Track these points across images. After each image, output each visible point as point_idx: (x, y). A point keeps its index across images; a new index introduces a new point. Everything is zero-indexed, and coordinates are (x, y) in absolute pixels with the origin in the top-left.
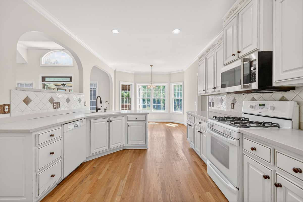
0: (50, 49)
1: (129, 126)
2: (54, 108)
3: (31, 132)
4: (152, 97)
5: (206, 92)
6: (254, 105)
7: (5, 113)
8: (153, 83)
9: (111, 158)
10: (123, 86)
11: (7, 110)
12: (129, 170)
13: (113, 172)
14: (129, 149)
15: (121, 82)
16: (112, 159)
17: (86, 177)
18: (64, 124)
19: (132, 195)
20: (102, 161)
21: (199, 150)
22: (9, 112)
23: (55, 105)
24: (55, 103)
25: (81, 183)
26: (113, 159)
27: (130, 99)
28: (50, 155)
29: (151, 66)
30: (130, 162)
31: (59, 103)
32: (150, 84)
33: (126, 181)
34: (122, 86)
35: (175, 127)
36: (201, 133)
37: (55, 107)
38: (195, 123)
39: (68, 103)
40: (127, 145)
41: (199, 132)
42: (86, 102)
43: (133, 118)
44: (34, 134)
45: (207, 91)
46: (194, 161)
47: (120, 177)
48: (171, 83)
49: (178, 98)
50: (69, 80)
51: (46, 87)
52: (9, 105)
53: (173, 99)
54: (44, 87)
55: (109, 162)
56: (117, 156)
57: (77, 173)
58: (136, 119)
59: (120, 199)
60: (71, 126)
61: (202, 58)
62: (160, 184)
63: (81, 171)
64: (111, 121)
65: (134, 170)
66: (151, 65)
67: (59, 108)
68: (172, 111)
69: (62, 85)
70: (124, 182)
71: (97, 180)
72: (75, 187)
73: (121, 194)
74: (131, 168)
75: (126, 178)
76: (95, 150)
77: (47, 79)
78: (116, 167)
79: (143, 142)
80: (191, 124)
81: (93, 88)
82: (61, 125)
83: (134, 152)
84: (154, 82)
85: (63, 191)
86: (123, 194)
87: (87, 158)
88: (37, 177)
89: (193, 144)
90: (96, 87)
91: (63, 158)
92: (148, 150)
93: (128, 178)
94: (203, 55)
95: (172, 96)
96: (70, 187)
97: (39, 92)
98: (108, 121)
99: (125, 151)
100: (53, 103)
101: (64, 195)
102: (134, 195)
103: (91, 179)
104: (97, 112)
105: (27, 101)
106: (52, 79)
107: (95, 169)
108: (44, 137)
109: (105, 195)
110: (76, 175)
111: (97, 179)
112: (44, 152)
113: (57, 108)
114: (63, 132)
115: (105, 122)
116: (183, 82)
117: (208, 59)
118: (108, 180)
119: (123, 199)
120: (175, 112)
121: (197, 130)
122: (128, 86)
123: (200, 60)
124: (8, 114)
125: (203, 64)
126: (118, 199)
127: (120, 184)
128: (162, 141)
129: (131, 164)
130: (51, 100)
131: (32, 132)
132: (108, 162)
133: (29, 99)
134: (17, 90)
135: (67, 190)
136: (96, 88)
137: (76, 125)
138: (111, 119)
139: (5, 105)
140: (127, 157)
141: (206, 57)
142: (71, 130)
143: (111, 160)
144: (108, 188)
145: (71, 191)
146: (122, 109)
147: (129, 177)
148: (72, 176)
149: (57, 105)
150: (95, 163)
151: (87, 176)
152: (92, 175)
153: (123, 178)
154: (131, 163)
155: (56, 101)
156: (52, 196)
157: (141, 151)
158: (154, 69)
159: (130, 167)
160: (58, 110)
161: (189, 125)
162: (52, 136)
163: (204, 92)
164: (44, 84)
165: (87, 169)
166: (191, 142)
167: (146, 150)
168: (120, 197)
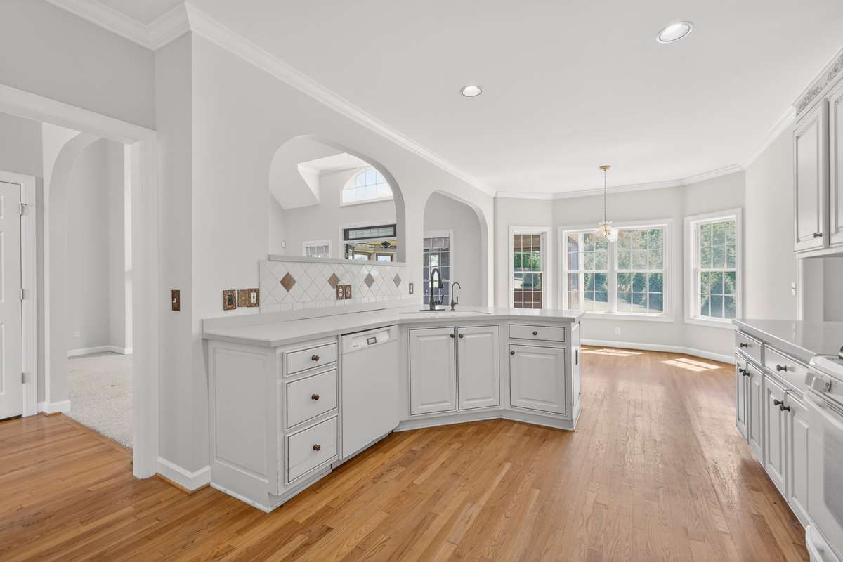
0: (356, 168)
1: (512, 353)
2: (338, 298)
3: (273, 346)
4: (612, 267)
5: (828, 244)
7: (251, 305)
8: (611, 222)
9: (458, 436)
10: (517, 237)
11: (253, 301)
12: (497, 482)
13: (454, 474)
14: (515, 422)
15: (511, 227)
16: (461, 439)
17: (391, 470)
18: (342, 335)
19: (486, 556)
20: (436, 438)
21: (779, 476)
22: (257, 304)
23: (341, 290)
24: (342, 286)
25: (376, 480)
26: (465, 438)
27: (541, 274)
28: (312, 401)
29: (604, 168)
30: (507, 460)
31: (350, 286)
32: (598, 227)
33: (480, 509)
34: (515, 239)
35: (700, 372)
36: (785, 408)
37: (341, 295)
38: (764, 365)
39: (369, 287)
40: (508, 409)
41: (777, 403)
42: (412, 284)
43: (527, 332)
44: (279, 351)
45: (834, 240)
46: (755, 513)
47: (468, 492)
48: (686, 219)
49: (718, 270)
50: (392, 233)
51: (350, 251)
52: (257, 291)
53: (696, 272)
54: (347, 251)
55: (453, 446)
56: (477, 433)
57: (374, 454)
58: (535, 334)
59: (450, 553)
60: (361, 342)
61: (807, 108)
62: (582, 554)
63: (385, 452)
64: (461, 336)
65: (511, 483)
66: (602, 168)
67: (350, 297)
68: (692, 315)
69: (383, 244)
70: (475, 511)
71: (412, 484)
72: (362, 487)
73: (457, 543)
74: (504, 477)
75: (482, 502)
76: (421, 407)
77: (352, 235)
78: (465, 463)
79: (557, 407)
80: (751, 368)
81: (442, 250)
82: (338, 336)
83: (528, 433)
84: (616, 221)
85: (337, 488)
86: (461, 543)
87: (402, 422)
88: (286, 443)
89: (760, 449)
90: (447, 247)
91: (340, 411)
92: (576, 435)
93: (487, 503)
94: (813, 93)
95: (694, 262)
96: (353, 482)
97: (309, 264)
98: (452, 336)
99: (502, 424)
100: (338, 287)
101: (337, 497)
102: (490, 557)
103: (399, 478)
104: (432, 309)
105: (287, 282)
106: (360, 234)
107: (415, 454)
108: (298, 360)
109: (417, 529)
110: (373, 458)
111: (412, 482)
112: (299, 391)
113: (346, 298)
114: (340, 354)
115: (445, 337)
116: (739, 210)
117: (837, 102)
118: (437, 491)
119: (459, 556)
120: (704, 318)
121: (771, 396)
122: (534, 236)
123: (801, 115)
124: (255, 308)
125: (814, 127)
126: (445, 551)
127: (462, 514)
128: (635, 415)
129: (508, 466)
130: (334, 281)
131: (276, 348)
132: (450, 444)
133: (291, 278)
134: (269, 260)
135: (346, 487)
136: (448, 249)
137: (373, 340)
138: (461, 331)
139: (252, 290)
140: (504, 442)
141: (828, 96)
142: (359, 350)
143: (457, 441)
144: (430, 513)
145: (353, 492)
146: (517, 306)
147: (492, 499)
148: (364, 458)
149: (345, 292)
150: (418, 441)
151: (392, 468)
152: (404, 468)
153: (474, 499)
154: (510, 462)
155: (343, 282)
156: (317, 493)
157: (551, 432)
158: (616, 180)
159: (503, 473)
160: (347, 302)
161: (741, 371)
162: (315, 358)
163: (820, 241)
164: (347, 245)
165: (398, 451)
166: (752, 438)
167: (567, 435)
168: (454, 547)
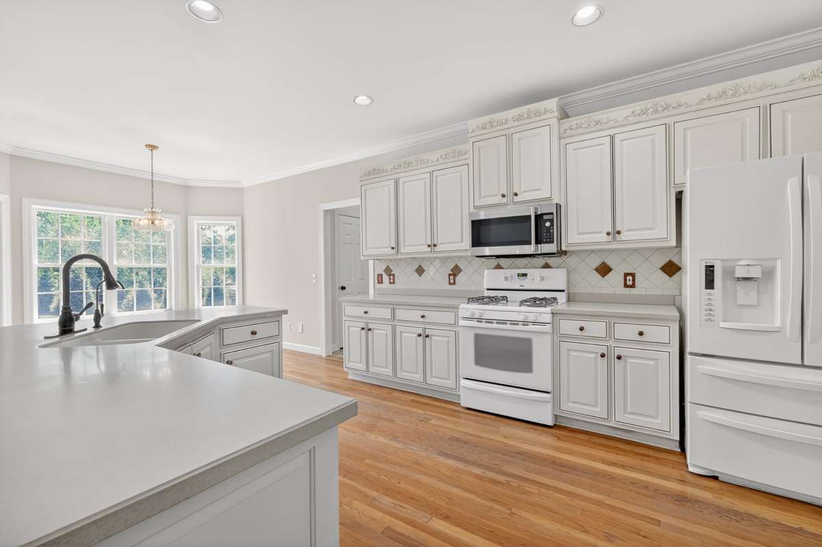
5: (398, 253)
6: (509, 276)
21: (415, 375)
36: (426, 336)
38: (396, 320)
41: (420, 335)
45: (402, 250)
48: (189, 217)
53: (198, 267)
58: (254, 333)
61: (375, 176)
94: (378, 170)
95: (197, 259)
116: (239, 218)
117: (403, 182)
121: (405, 335)
123: (367, 178)
125: (386, 189)
161: (363, 329)
163: (393, 251)
166: (375, 366)
